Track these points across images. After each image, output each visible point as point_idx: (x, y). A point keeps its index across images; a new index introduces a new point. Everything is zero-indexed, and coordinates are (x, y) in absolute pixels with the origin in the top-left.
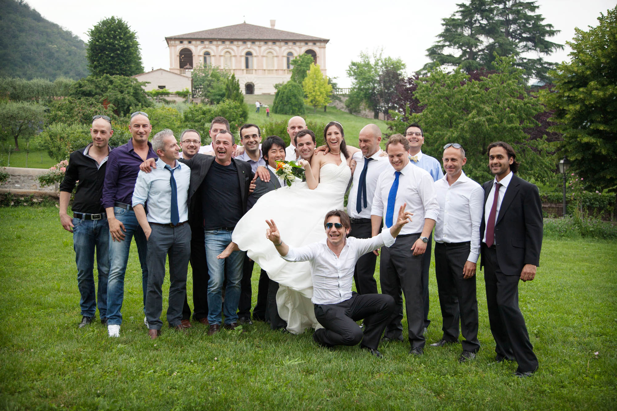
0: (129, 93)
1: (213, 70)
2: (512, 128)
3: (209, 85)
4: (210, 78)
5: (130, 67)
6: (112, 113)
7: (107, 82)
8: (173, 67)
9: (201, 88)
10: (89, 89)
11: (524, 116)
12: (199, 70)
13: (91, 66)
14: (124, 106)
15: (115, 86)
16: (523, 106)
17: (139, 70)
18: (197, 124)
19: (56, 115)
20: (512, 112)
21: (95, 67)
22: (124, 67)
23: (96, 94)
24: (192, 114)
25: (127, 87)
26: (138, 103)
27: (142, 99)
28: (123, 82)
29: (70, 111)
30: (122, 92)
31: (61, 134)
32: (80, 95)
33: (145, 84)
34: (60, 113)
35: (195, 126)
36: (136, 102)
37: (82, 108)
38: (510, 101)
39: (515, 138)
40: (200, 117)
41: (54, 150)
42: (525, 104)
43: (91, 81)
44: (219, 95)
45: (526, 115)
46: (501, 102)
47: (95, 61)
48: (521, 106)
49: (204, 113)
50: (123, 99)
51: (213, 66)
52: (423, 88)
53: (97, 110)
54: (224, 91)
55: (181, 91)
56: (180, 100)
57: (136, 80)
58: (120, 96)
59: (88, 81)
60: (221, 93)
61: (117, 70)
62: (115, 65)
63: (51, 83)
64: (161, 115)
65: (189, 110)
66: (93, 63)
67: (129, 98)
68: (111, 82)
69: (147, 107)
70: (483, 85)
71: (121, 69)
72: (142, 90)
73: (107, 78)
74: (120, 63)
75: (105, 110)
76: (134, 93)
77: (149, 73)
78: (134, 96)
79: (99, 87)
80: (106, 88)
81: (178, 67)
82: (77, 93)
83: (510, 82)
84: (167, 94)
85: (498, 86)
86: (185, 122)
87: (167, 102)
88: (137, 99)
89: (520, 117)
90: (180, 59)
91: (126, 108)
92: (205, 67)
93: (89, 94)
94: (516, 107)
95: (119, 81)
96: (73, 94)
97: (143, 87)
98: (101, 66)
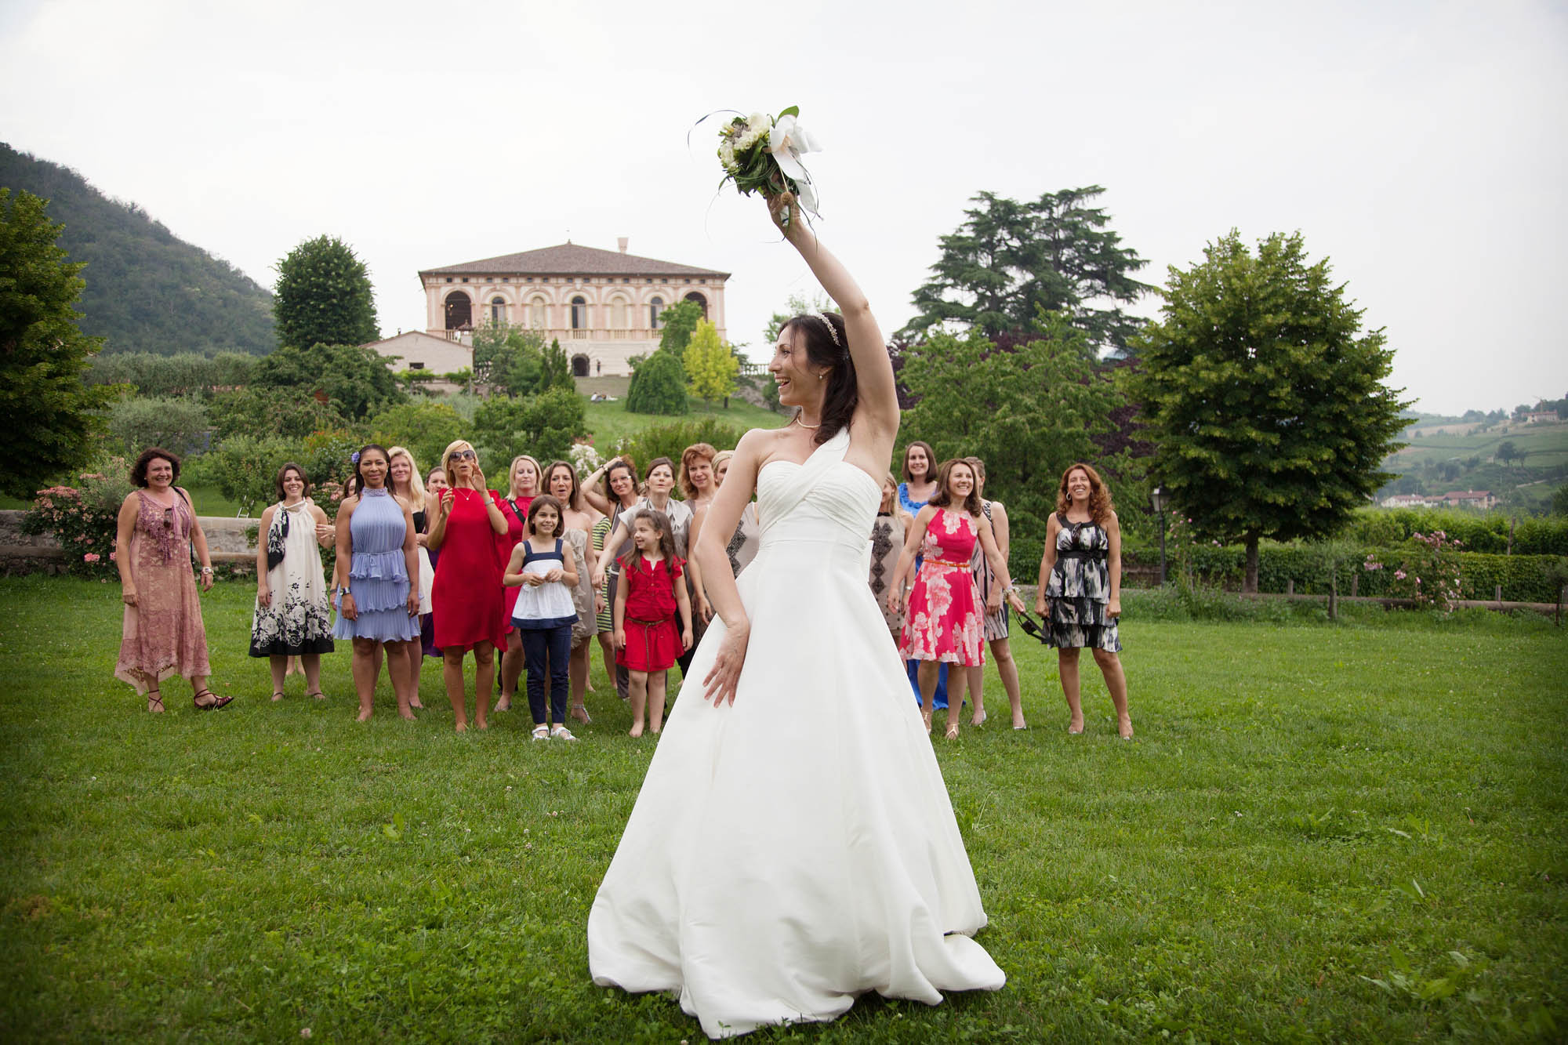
0: (362, 377)
1: (512, 332)
2: (1070, 435)
3: (505, 361)
4: (507, 347)
5: (357, 329)
6: (338, 416)
7: (321, 359)
8: (434, 326)
9: (488, 366)
10: (288, 371)
11: (1091, 414)
12: (484, 331)
13: (281, 328)
14: (355, 402)
15: (336, 364)
16: (1089, 397)
17: (373, 335)
18: (498, 433)
19: (233, 421)
20: (1071, 406)
21: (290, 330)
22: (345, 328)
23: (301, 380)
24: (491, 415)
25: (359, 366)
26: (380, 396)
27: (387, 389)
28: (351, 358)
29: (260, 411)
30: (350, 376)
31: (247, 455)
32: (271, 382)
33: (392, 360)
34: (241, 417)
35: (495, 437)
36: (376, 393)
37: (282, 406)
38: (1067, 387)
39: (1077, 452)
40: (504, 420)
41: (236, 484)
42: (1092, 393)
43: (292, 357)
44: (527, 379)
45: (1095, 411)
46: (1052, 390)
47: (289, 318)
48: (1085, 397)
49: (511, 413)
50: (353, 388)
51: (510, 324)
52: (916, 366)
53: (309, 409)
54: (537, 371)
55: (455, 371)
56: (453, 389)
57: (375, 353)
58: (346, 384)
59: (286, 356)
60: (531, 375)
61: (332, 334)
62: (328, 326)
63: (209, 361)
64: (428, 417)
65: (484, 408)
66: (286, 322)
67: (364, 387)
68: (329, 358)
69: (400, 402)
70: (1019, 360)
71: (339, 333)
72: (387, 371)
73: (321, 350)
74: (336, 321)
75: (323, 409)
76: (372, 378)
77: (392, 338)
78: (373, 384)
79: (306, 368)
80: (320, 370)
81: (443, 327)
82: (264, 380)
83: (1066, 354)
84: (430, 378)
85: (1045, 361)
86: (475, 429)
87: (430, 394)
88: (378, 389)
89: (1084, 415)
90: (447, 312)
91: (357, 405)
92: (495, 326)
93: (287, 381)
94: (1076, 398)
95: (344, 356)
96: (259, 380)
97: (388, 366)
98: (301, 326)
